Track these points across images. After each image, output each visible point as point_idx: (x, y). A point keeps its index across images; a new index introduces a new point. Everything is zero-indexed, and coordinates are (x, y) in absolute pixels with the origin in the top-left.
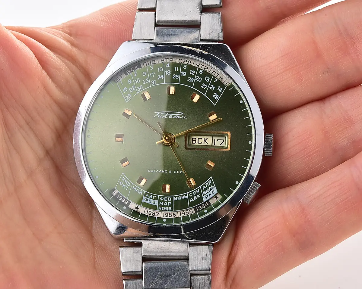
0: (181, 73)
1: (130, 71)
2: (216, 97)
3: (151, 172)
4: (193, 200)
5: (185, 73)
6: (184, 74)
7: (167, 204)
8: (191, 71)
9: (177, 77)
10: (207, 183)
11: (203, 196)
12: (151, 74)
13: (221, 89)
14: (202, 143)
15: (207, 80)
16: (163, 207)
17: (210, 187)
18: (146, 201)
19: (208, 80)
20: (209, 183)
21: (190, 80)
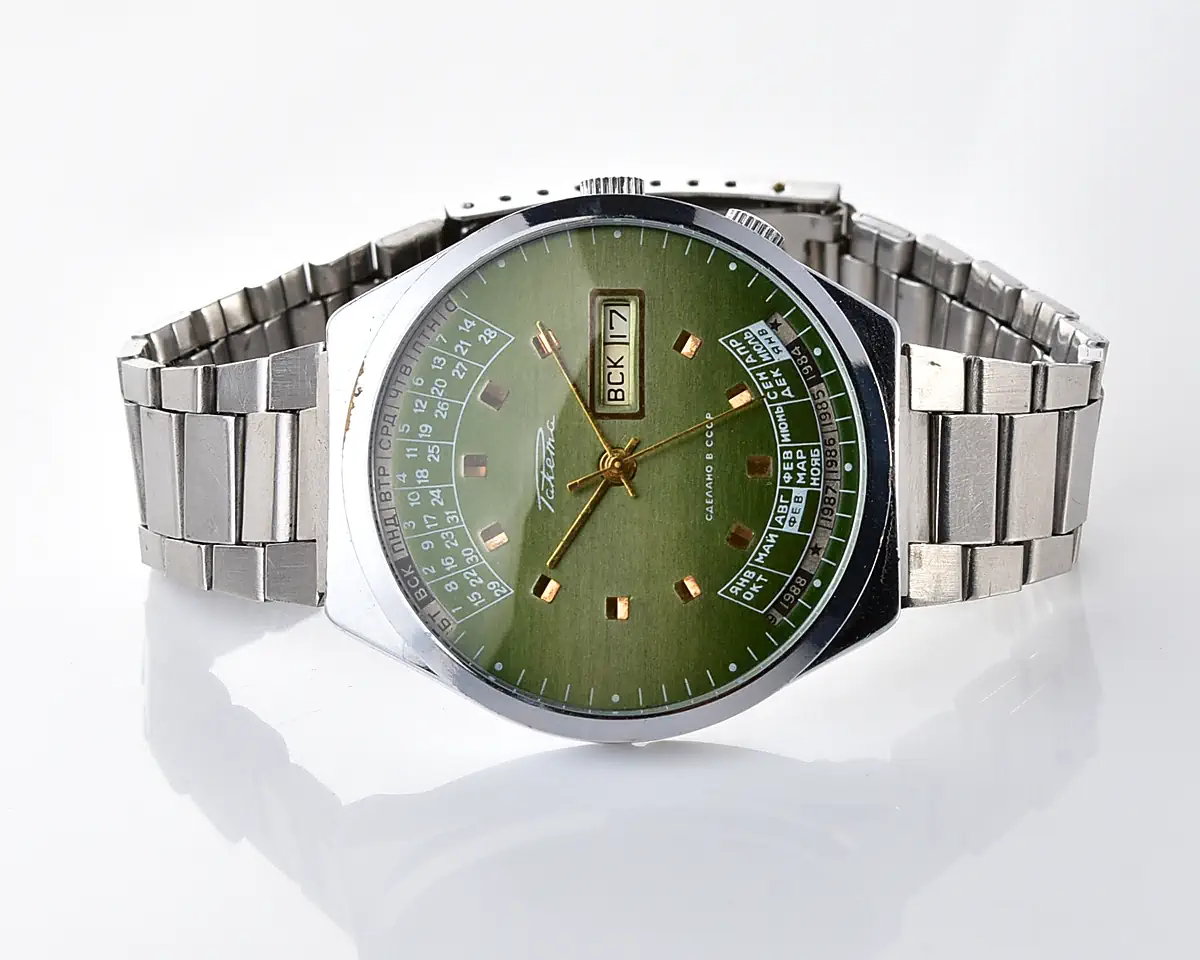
0: (424, 438)
1: (418, 588)
2: (490, 334)
3: (711, 512)
4: (788, 388)
5: (424, 428)
6: (426, 431)
7: (803, 463)
8: (416, 411)
9: (436, 449)
10: (738, 350)
11: (776, 361)
12: (428, 527)
13: (466, 321)
14: (621, 373)
15: (442, 362)
16: (812, 474)
17: (749, 342)
18: (795, 522)
19: (440, 359)
20: (738, 344)
21: (441, 411)
